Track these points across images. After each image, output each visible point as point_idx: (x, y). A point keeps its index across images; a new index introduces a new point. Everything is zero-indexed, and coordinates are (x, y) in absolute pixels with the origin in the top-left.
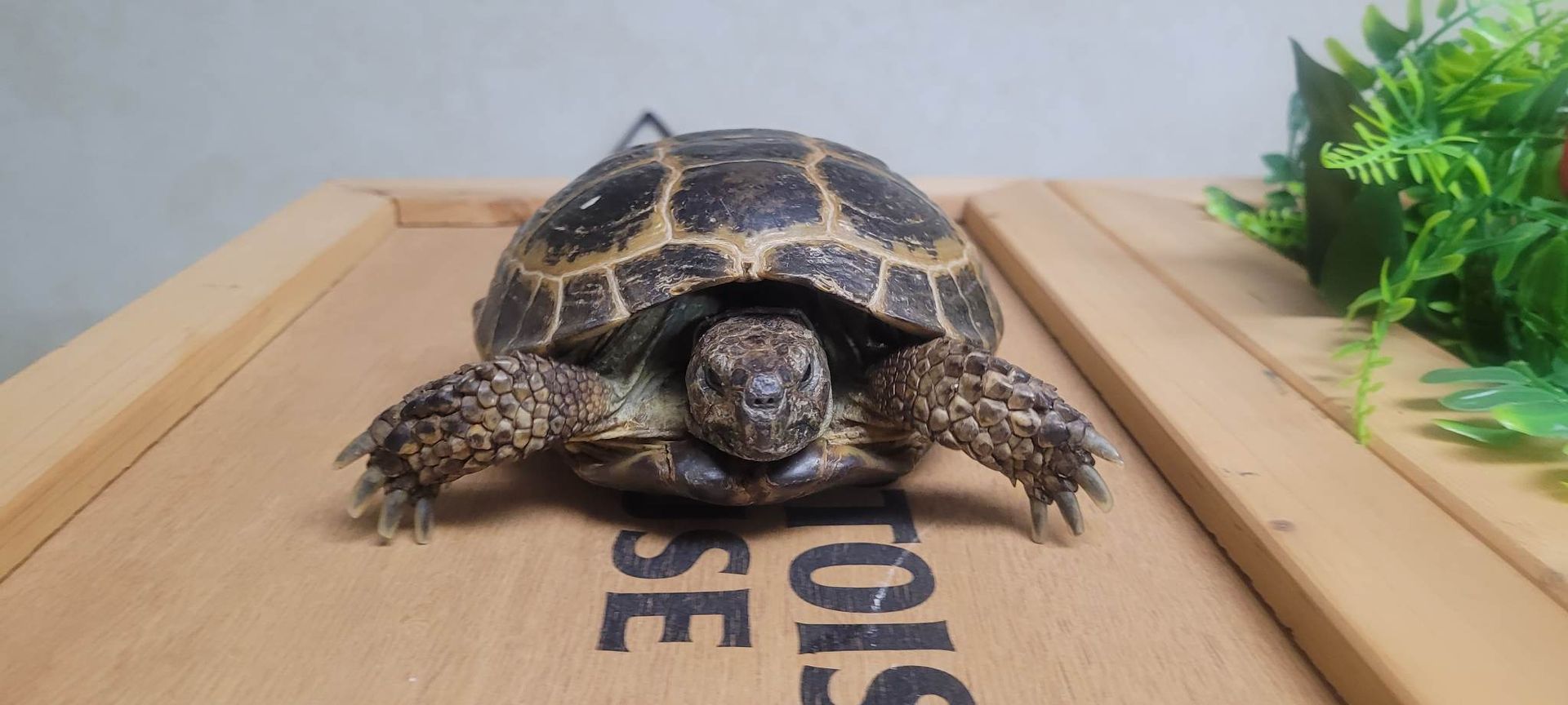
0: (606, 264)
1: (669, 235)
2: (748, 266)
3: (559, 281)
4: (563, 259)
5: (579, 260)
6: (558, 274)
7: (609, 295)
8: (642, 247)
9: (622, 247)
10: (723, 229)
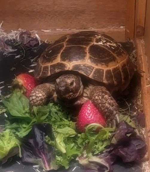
0: (49, 65)
1: (59, 61)
2: (69, 68)
3: (43, 66)
4: (44, 62)
5: (46, 63)
6: (43, 65)
7: (48, 71)
8: (55, 62)
9: (52, 62)
10: (67, 61)
